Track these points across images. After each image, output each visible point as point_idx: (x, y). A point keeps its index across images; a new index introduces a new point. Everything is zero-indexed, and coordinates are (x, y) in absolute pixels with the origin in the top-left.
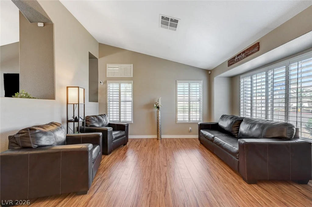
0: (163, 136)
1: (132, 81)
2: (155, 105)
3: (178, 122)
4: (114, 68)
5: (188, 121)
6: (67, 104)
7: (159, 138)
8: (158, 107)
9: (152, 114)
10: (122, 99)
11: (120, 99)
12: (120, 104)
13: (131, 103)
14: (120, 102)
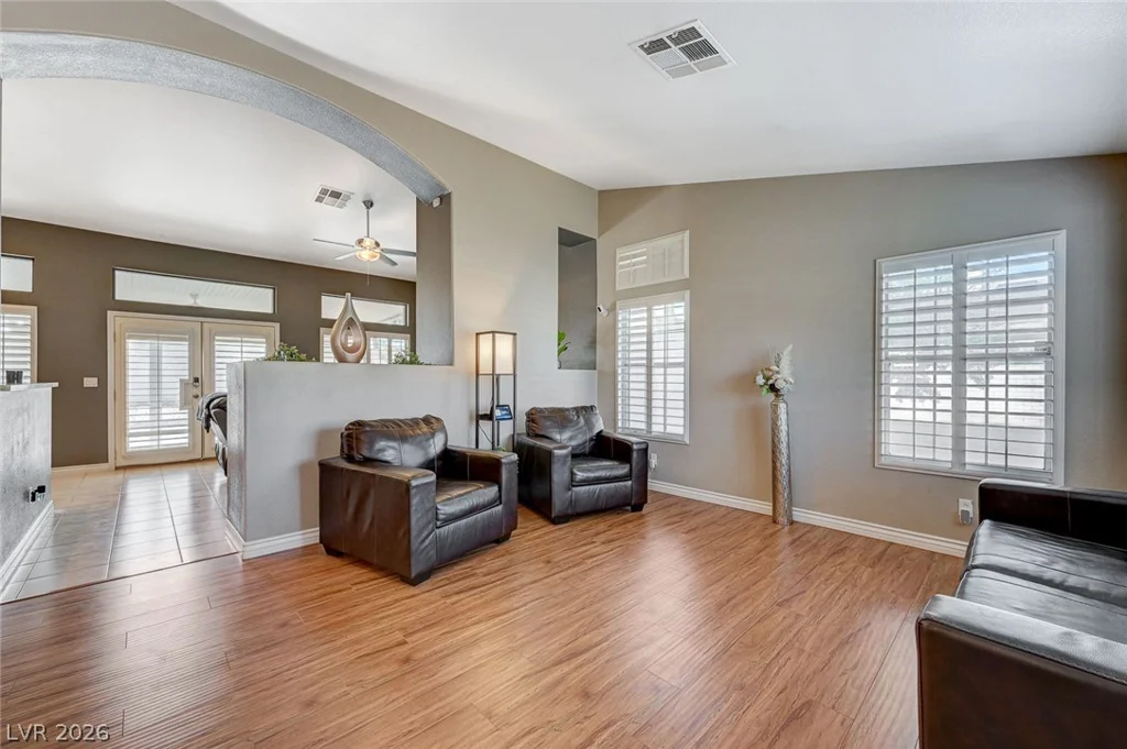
0: (800, 515)
1: (687, 294)
2: (760, 380)
3: (883, 460)
4: (635, 256)
5: (949, 465)
6: (477, 375)
7: (783, 520)
8: (773, 388)
9: (755, 416)
10: (658, 356)
11: (649, 359)
12: (649, 375)
13: (681, 370)
14: (649, 367)
